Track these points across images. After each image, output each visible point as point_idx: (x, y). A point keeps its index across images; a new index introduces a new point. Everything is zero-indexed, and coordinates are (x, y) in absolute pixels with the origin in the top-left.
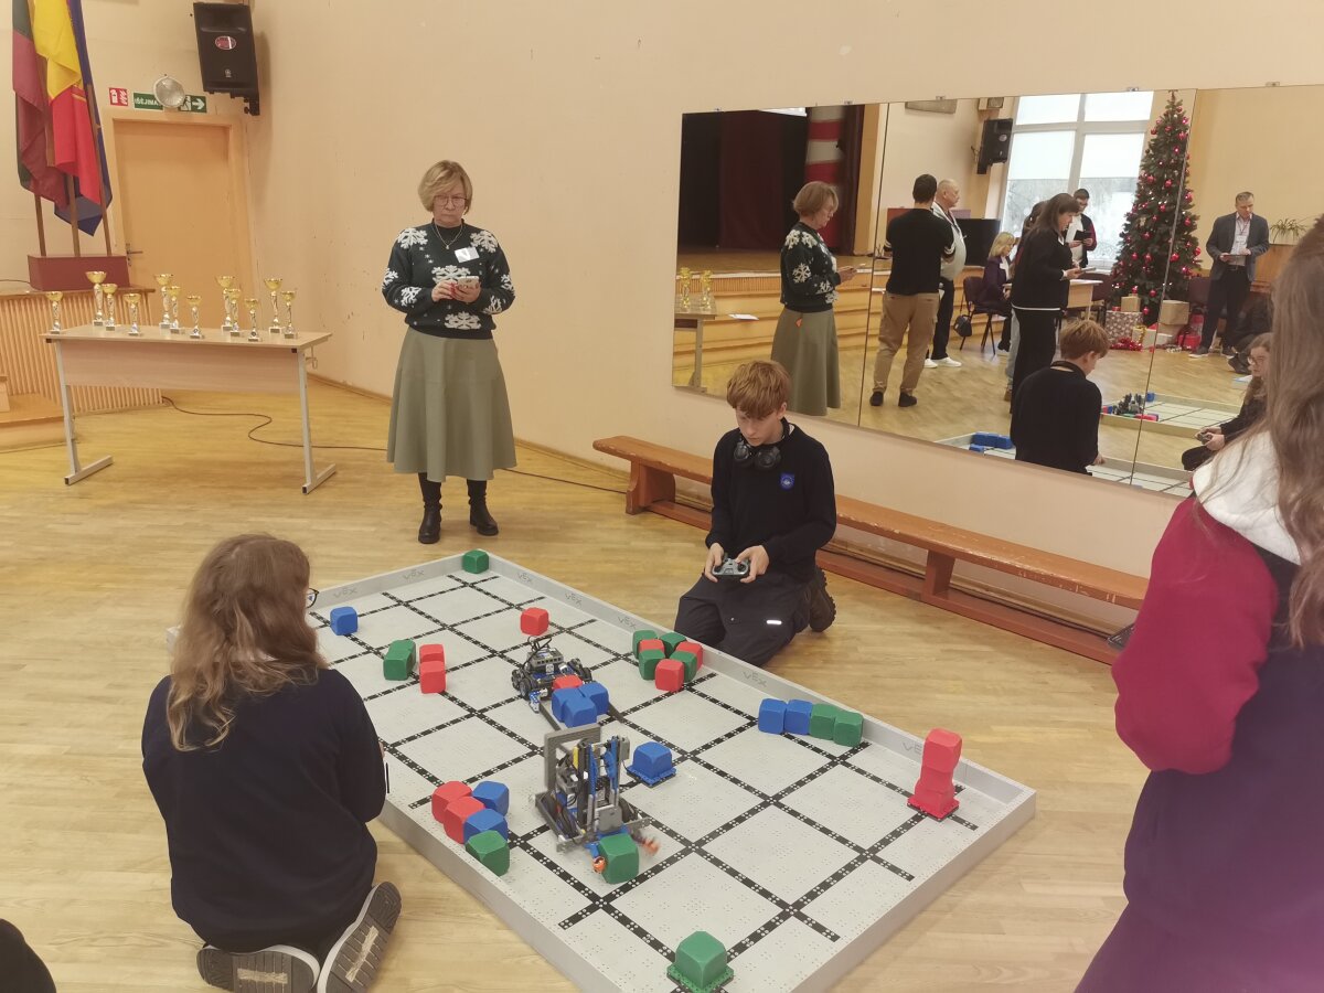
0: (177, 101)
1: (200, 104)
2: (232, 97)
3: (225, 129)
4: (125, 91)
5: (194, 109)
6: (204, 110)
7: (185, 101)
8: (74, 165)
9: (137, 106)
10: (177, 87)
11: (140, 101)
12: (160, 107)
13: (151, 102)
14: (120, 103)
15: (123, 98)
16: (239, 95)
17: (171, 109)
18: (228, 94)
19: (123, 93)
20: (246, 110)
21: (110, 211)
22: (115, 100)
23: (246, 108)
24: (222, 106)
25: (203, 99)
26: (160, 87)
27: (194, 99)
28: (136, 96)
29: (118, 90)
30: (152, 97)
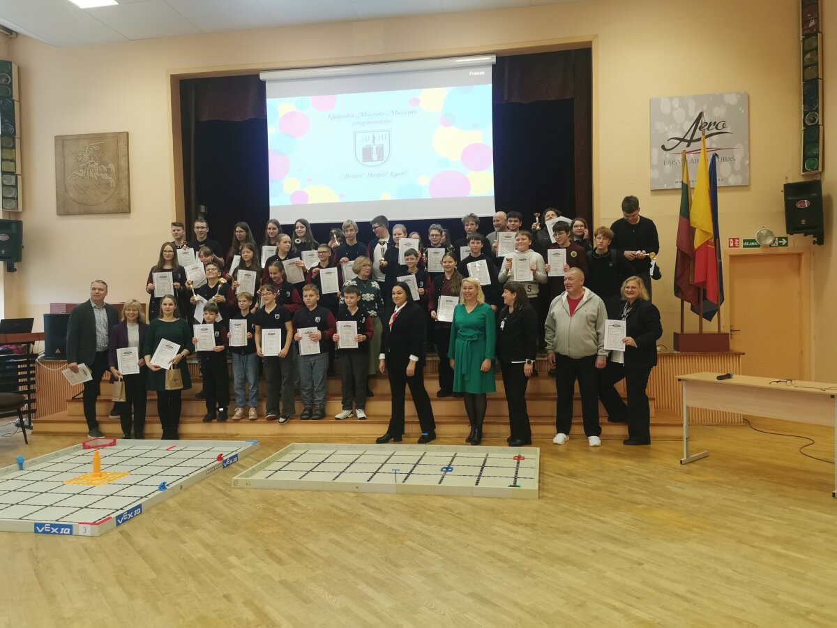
0: (769, 241)
1: (784, 242)
2: (805, 235)
3: (799, 255)
5: (780, 245)
6: (786, 245)
7: (775, 240)
8: (705, 283)
9: (744, 247)
10: (770, 234)
11: (747, 244)
12: (759, 246)
13: (753, 244)
14: (734, 246)
15: (736, 243)
16: (810, 234)
17: (765, 246)
18: (803, 234)
19: (737, 240)
20: (814, 242)
21: (722, 307)
22: (732, 244)
24: (798, 242)
25: (786, 239)
26: (759, 234)
27: (780, 239)
28: (744, 241)
29: (734, 239)
30: (754, 241)
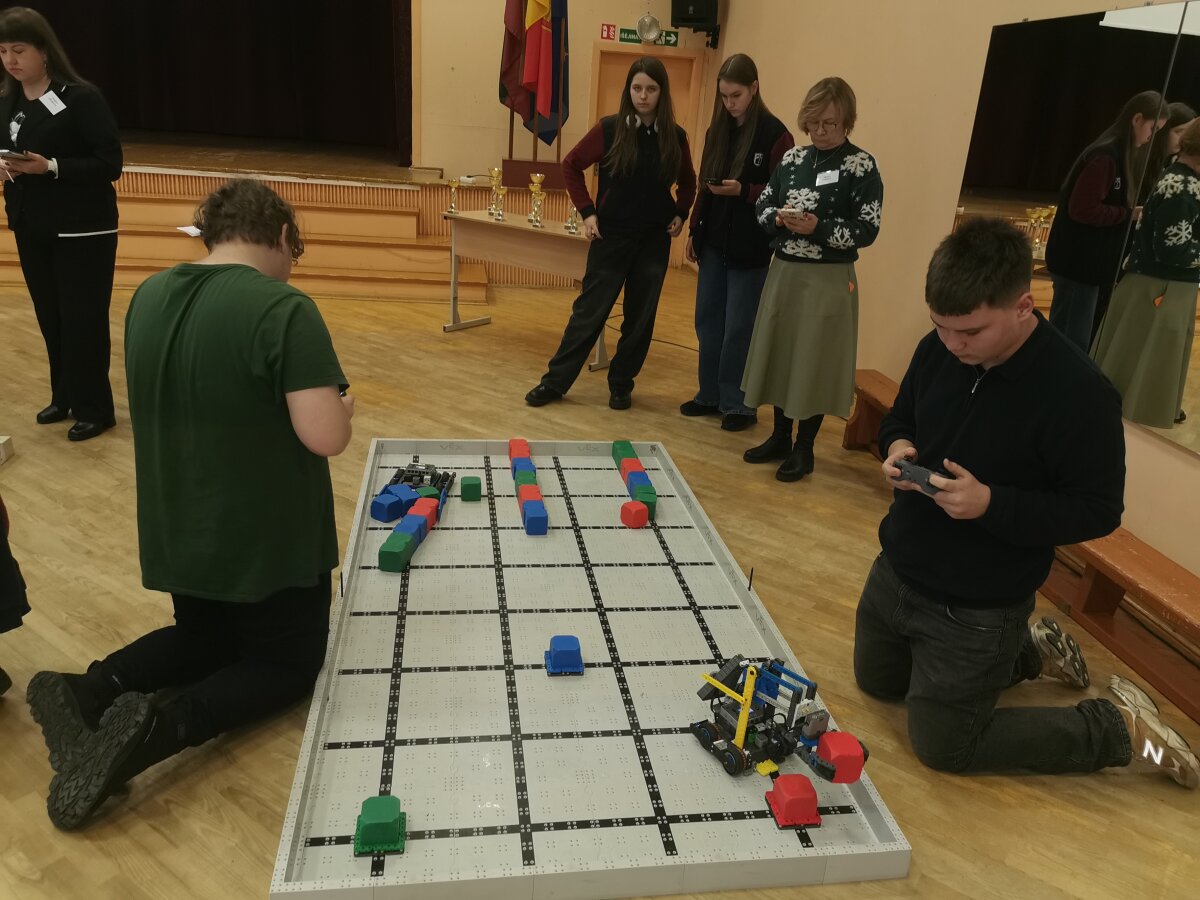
0: (652, 36)
1: (673, 39)
2: (695, 31)
3: (691, 61)
4: (614, 27)
5: (667, 43)
6: (675, 44)
7: (661, 35)
8: (535, 85)
9: (621, 40)
10: (655, 23)
11: (625, 36)
12: (639, 41)
13: (633, 37)
14: (608, 37)
15: (611, 33)
16: (700, 30)
17: (648, 43)
18: (692, 29)
19: (612, 29)
20: (708, 44)
22: (605, 35)
23: (708, 42)
24: (688, 39)
25: (676, 34)
26: (642, 24)
27: (668, 34)
28: (622, 31)
29: (609, 27)
30: (634, 32)
